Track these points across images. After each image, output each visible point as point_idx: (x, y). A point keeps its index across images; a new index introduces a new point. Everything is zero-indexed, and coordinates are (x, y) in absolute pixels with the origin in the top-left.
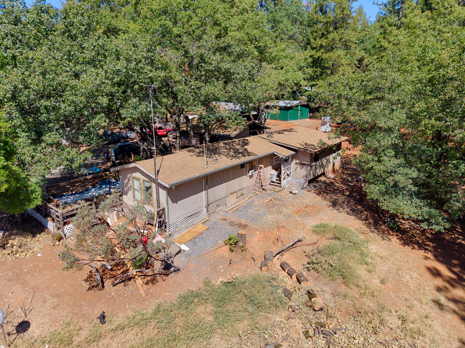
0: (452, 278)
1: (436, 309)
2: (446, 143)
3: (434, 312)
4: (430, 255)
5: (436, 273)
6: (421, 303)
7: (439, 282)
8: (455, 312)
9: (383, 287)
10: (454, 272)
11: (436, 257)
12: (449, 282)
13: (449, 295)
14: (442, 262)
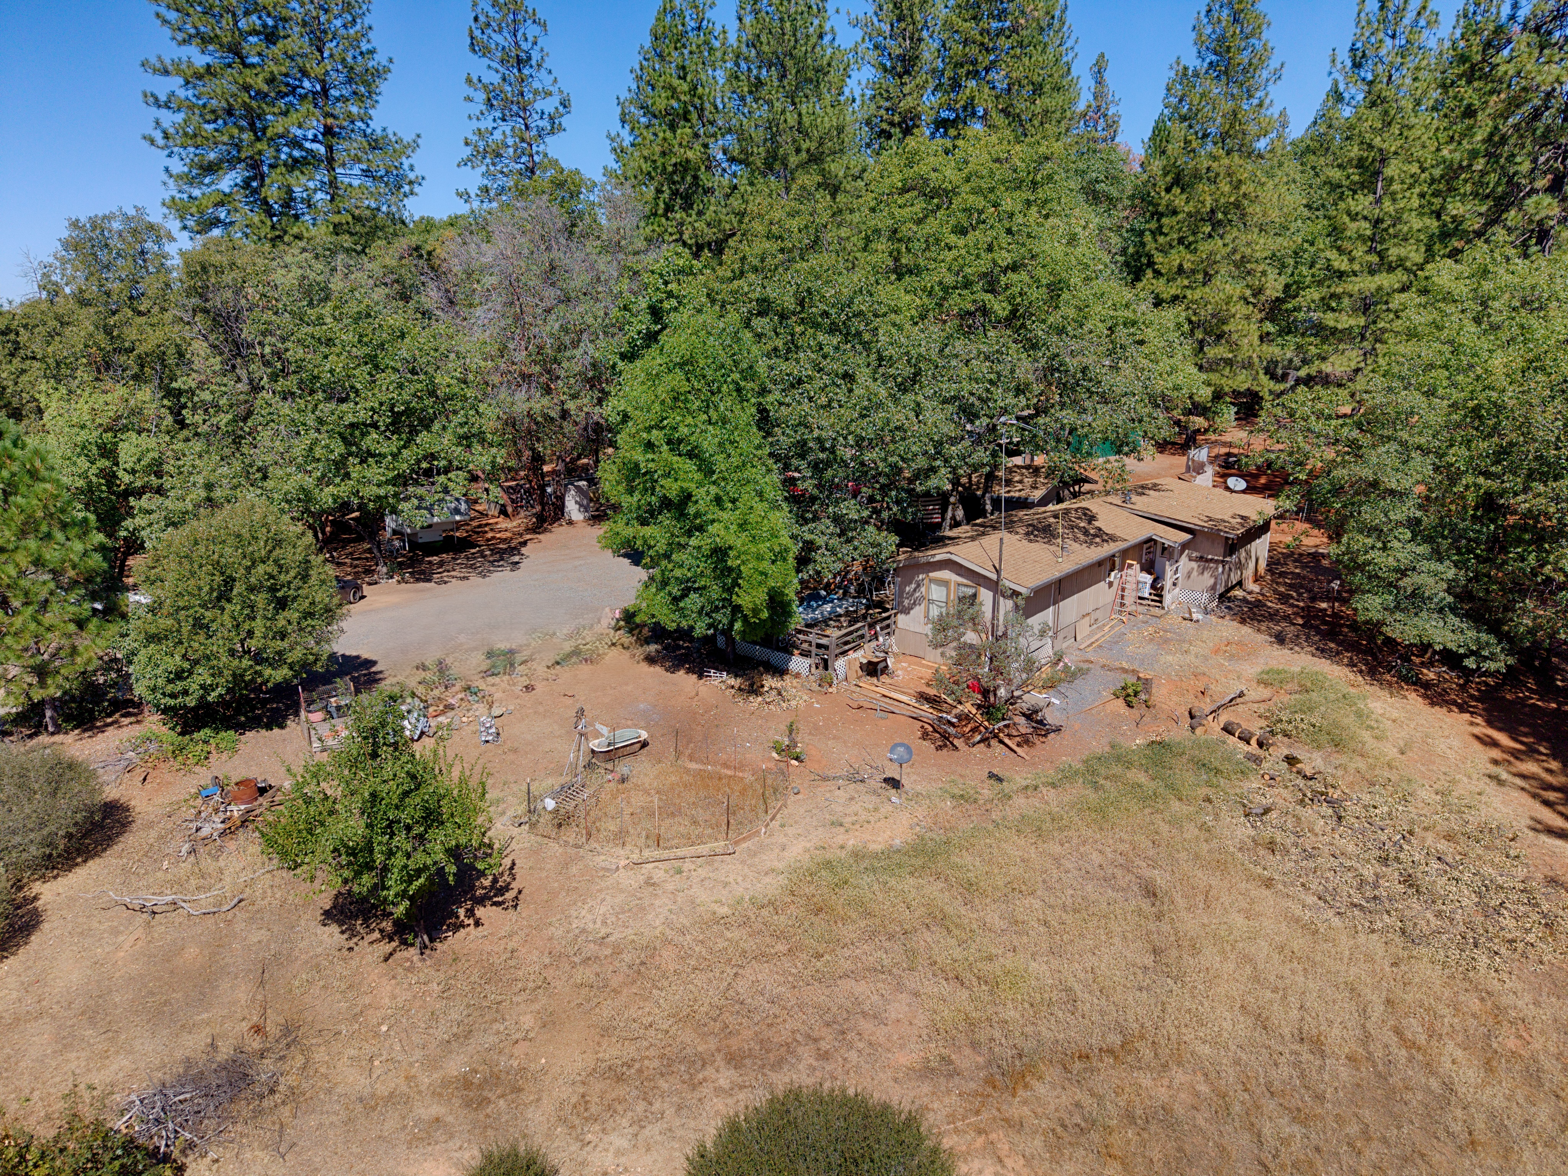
0: (1519, 751)
1: (1493, 784)
2: (1504, 516)
3: (1491, 788)
4: (1479, 720)
5: (1494, 744)
6: (1469, 777)
7: (1496, 754)
8: (1523, 789)
9: (1403, 757)
10: (1522, 743)
11: (1490, 723)
12: (1512, 755)
13: (1514, 770)
14: (1500, 730)
